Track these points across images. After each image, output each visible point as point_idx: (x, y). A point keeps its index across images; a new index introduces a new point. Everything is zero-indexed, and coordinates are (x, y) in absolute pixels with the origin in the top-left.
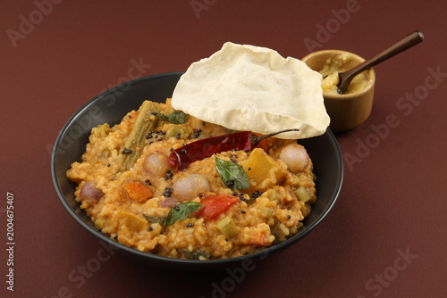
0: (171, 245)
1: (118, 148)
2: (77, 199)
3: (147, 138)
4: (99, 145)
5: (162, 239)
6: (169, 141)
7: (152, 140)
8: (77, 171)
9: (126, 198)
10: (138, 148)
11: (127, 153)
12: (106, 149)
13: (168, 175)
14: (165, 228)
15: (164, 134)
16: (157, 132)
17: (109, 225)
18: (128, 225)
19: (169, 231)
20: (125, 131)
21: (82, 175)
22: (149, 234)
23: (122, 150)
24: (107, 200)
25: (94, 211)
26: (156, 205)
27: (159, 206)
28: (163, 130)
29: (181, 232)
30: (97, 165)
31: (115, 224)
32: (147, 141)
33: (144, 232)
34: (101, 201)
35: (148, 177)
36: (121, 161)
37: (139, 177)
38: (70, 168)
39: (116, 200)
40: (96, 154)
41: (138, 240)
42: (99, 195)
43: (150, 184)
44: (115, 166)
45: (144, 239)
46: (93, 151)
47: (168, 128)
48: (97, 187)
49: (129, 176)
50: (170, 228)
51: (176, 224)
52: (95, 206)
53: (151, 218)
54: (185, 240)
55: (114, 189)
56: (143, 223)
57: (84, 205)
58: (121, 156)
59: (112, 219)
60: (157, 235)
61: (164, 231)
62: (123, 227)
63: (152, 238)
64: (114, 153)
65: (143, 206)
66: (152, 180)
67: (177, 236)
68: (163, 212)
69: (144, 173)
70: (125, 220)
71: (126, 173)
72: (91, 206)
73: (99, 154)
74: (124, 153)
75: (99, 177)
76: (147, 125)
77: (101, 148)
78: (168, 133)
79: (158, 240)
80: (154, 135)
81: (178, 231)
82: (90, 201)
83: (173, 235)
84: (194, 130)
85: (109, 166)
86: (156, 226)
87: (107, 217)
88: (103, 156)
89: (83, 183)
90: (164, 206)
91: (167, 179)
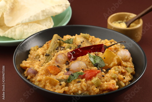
0: (71, 91)
1: (43, 54)
2: (25, 75)
3: (56, 49)
4: (34, 54)
5: (66, 89)
6: (66, 50)
7: (58, 50)
8: (25, 64)
9: (48, 73)
10: (52, 54)
11: (48, 55)
12: (38, 55)
13: (67, 63)
14: (67, 84)
15: (64, 48)
16: (61, 47)
17: (41, 84)
18: (50, 83)
19: (69, 85)
20: (46, 48)
21: (27, 65)
22: (60, 87)
23: (45, 54)
24: (39, 74)
25: (33, 80)
26: (62, 74)
27: (64, 75)
28: (63, 46)
29: (75, 85)
30: (34, 62)
31: (44, 84)
32: (56, 51)
33: (58, 86)
34: (37, 75)
35: (58, 64)
36: (45, 59)
37: (54, 64)
38: (22, 63)
39: (44, 74)
40: (33, 58)
41: (55, 90)
42: (36, 73)
43: (59, 67)
44: (42, 61)
45: (58, 89)
46: (32, 56)
47: (66, 45)
48: (35, 69)
49: (49, 64)
50: (70, 84)
51: (73, 82)
52: (34, 78)
53: (61, 80)
54: (77, 88)
55: (43, 69)
56: (57, 82)
57: (29, 77)
58: (45, 57)
59: (43, 81)
60: (63, 87)
61: (67, 85)
62: (48, 84)
63: (62, 88)
64: (42, 56)
65: (57, 76)
66: (60, 65)
67: (73, 87)
68: (66, 77)
69: (56, 63)
70: (48, 81)
71: (47, 63)
72: (32, 77)
73: (35, 58)
74: (46, 56)
75: (35, 65)
76: (56, 44)
77: (35, 55)
78: (66, 47)
79: (64, 89)
80: (59, 48)
81: (73, 85)
82: (32, 75)
83: (71, 86)
84: (77, 45)
85: (39, 61)
86: (63, 83)
87: (40, 81)
88: (36, 58)
89: (28, 69)
90: (66, 75)
91: (67, 64)
